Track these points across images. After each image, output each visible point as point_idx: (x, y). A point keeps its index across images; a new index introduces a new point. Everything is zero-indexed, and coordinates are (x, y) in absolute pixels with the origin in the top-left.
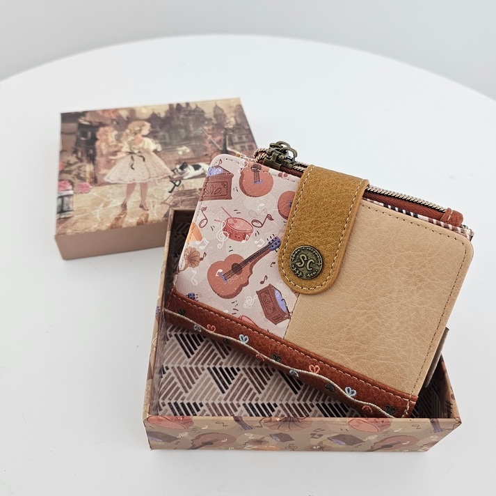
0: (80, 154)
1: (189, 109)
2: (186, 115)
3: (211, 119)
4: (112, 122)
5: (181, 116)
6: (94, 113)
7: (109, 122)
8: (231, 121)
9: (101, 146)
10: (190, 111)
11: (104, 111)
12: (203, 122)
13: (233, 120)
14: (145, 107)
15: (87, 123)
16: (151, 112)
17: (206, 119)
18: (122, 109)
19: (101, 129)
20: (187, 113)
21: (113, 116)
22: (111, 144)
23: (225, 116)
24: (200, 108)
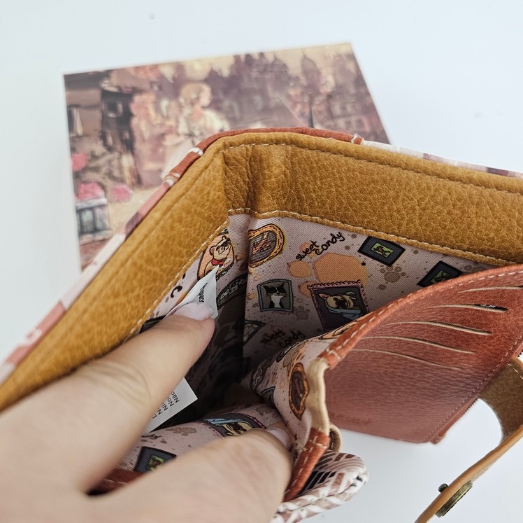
0: (110, 140)
1: (265, 62)
2: (260, 72)
3: (297, 79)
4: (152, 87)
5: (254, 74)
6: (122, 72)
7: (147, 86)
8: (328, 82)
9: (140, 125)
10: (266, 66)
11: (137, 68)
12: (287, 83)
13: (330, 79)
14: (200, 61)
15: (114, 89)
16: (208, 69)
17: (290, 78)
18: (164, 64)
19: (137, 99)
20: (262, 68)
21: (153, 77)
22: (155, 123)
23: (318, 73)
24: (279, 60)
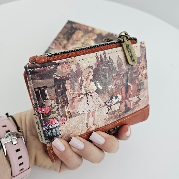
0: (65, 36)
4: (84, 30)
6: (79, 24)
11: (84, 25)
15: (74, 27)
18: (90, 27)
19: (78, 31)
21: (86, 28)
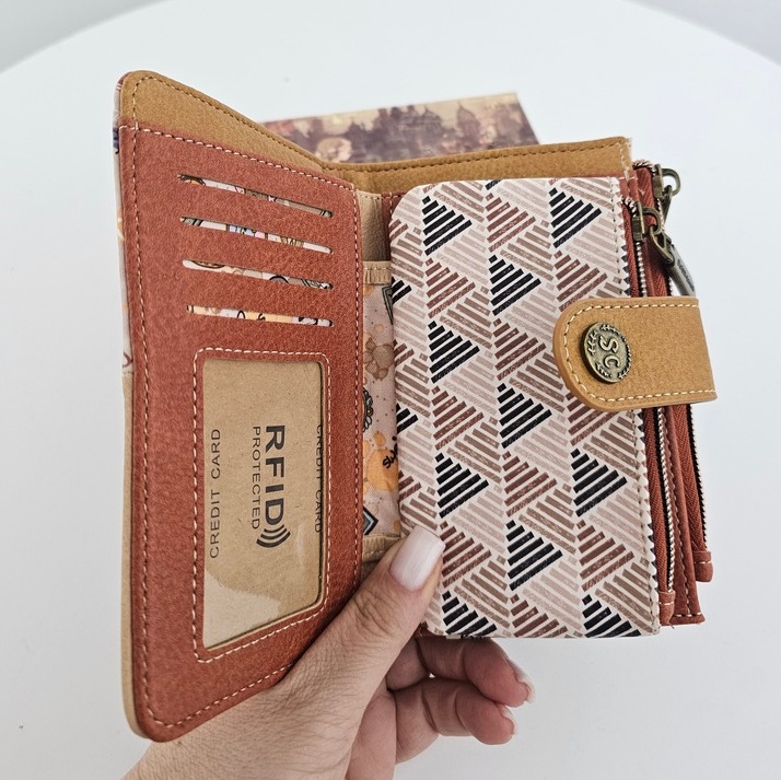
1: (414, 114)
2: (409, 125)
3: (453, 130)
5: (402, 127)
8: (489, 132)
10: (416, 118)
12: (441, 135)
13: (491, 130)
14: (339, 115)
16: (349, 123)
17: (444, 130)
20: (411, 121)
23: (478, 124)
24: (432, 113)
